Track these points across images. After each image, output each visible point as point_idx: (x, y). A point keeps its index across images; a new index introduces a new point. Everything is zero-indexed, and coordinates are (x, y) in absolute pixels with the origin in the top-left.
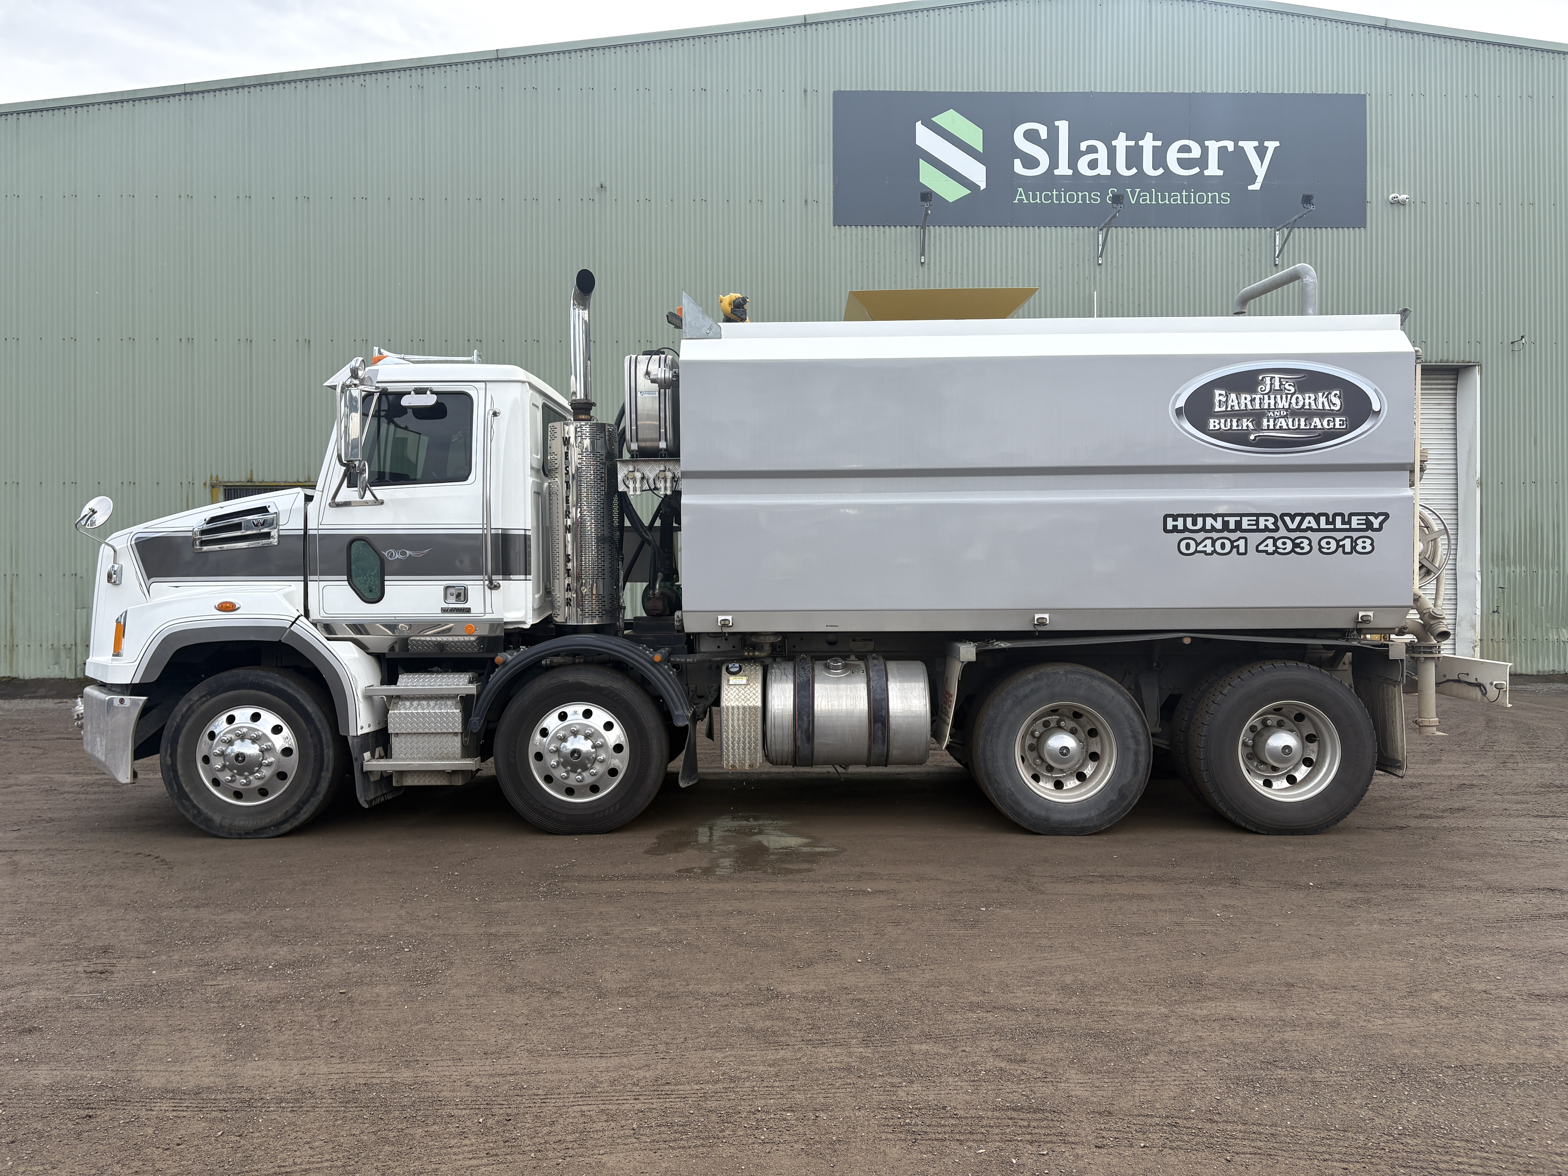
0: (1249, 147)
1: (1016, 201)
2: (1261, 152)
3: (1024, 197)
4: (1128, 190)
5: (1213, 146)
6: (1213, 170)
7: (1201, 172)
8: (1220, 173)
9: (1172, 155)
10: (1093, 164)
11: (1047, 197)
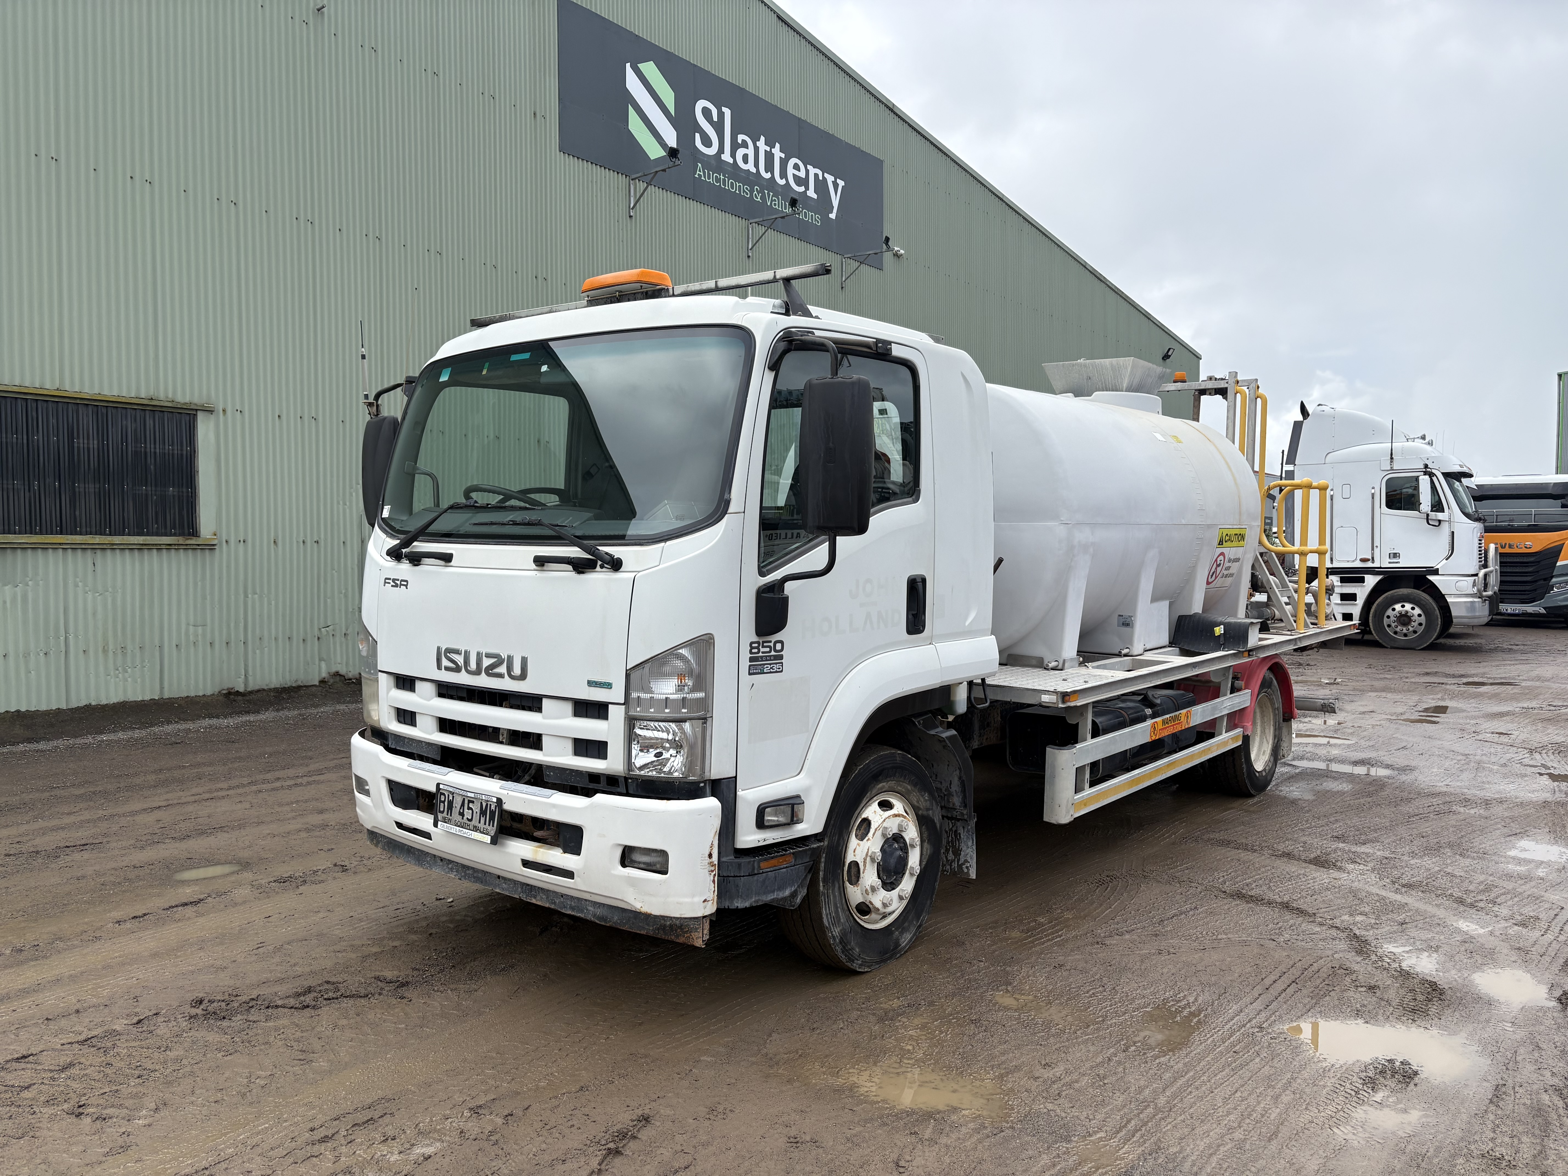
0: (830, 179)
1: (697, 176)
2: (836, 185)
3: (702, 173)
4: (766, 192)
5: (813, 171)
6: (811, 193)
7: (805, 192)
8: (815, 196)
9: (790, 171)
10: (745, 158)
11: (718, 180)
